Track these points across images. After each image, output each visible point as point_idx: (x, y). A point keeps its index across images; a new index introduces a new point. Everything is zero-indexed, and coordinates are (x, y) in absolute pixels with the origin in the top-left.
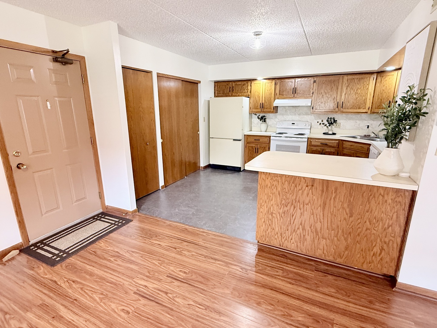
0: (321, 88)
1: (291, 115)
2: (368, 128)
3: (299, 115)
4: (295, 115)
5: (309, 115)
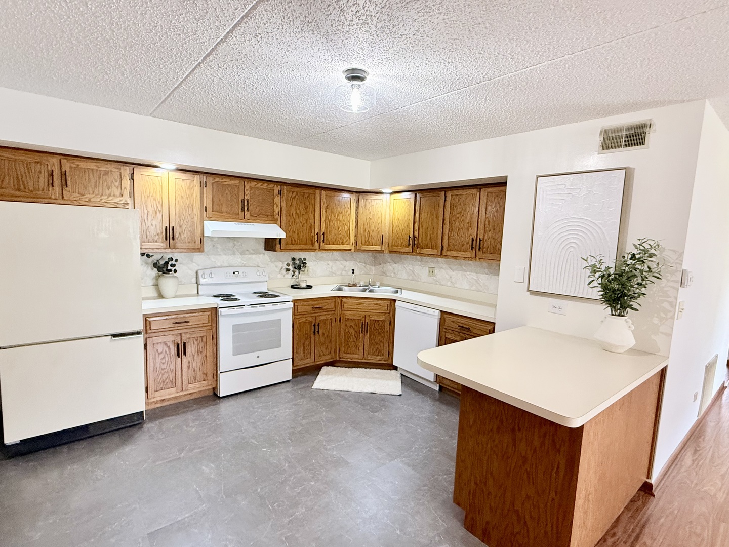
0: (291, 206)
1: (225, 254)
2: (353, 273)
3: (241, 254)
4: (234, 254)
5: (260, 254)
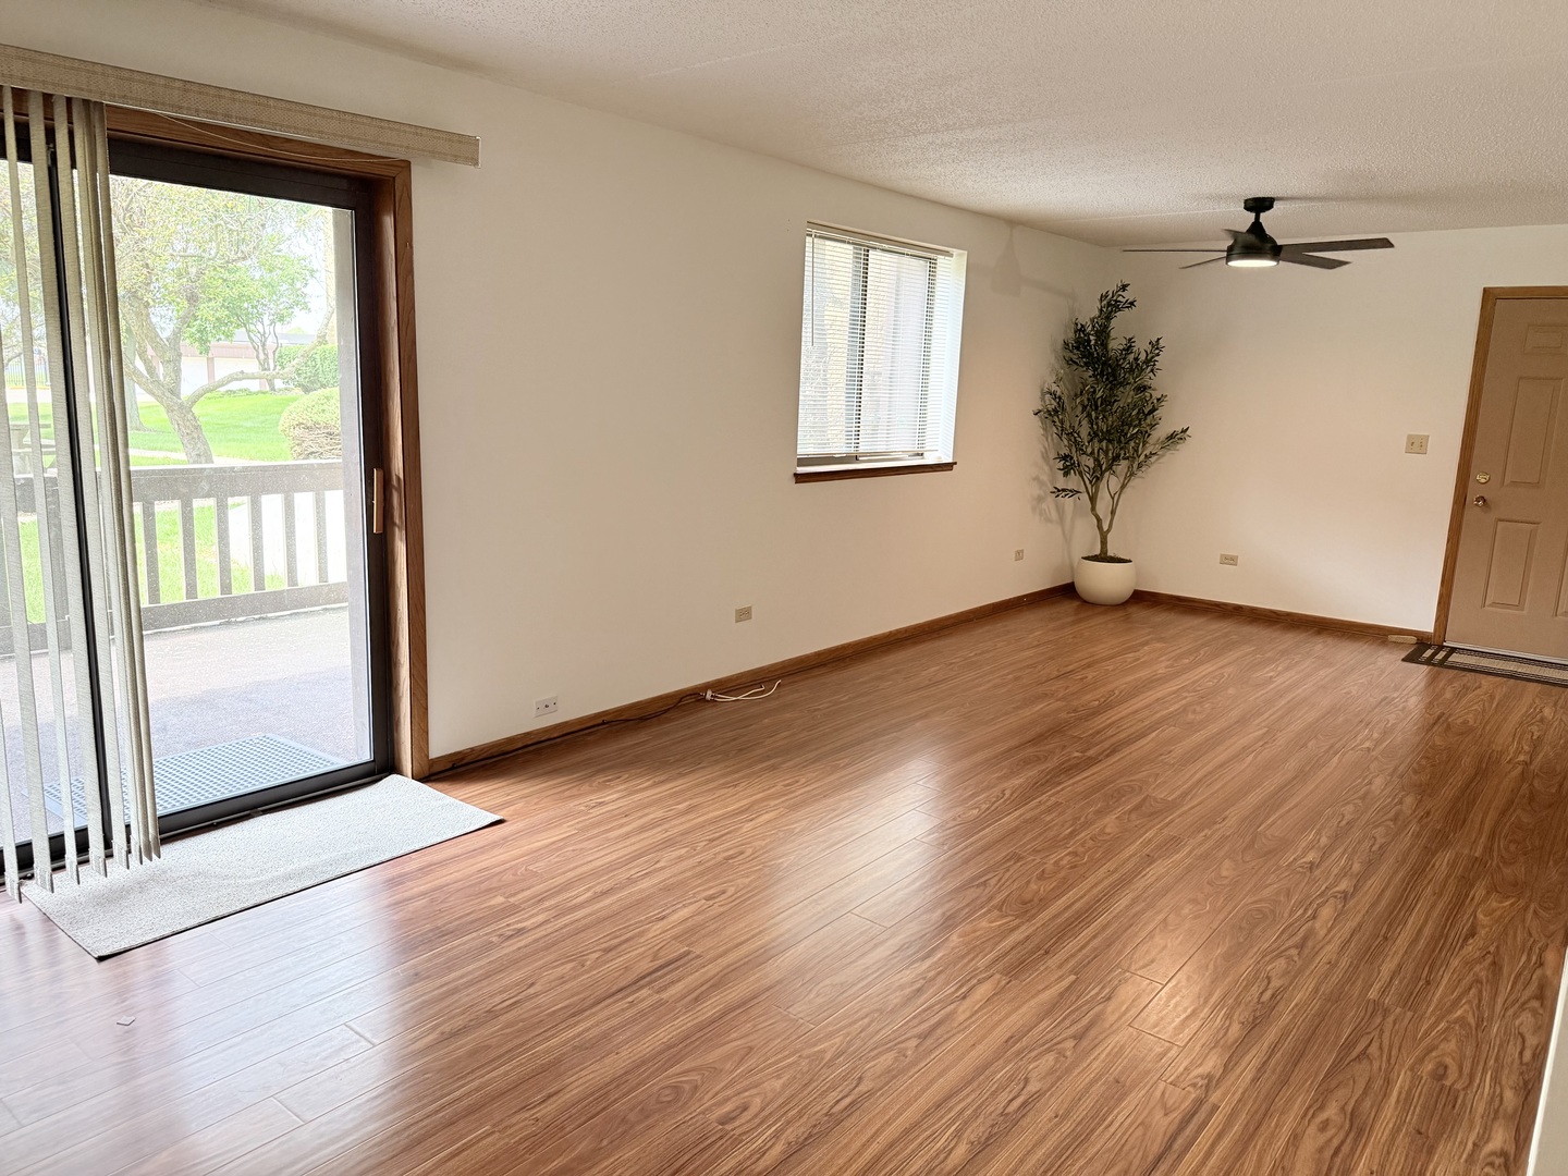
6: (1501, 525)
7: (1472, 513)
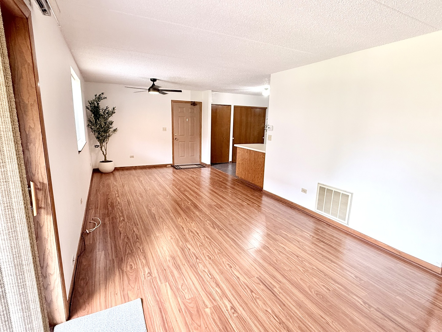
6: (180, 143)
7: (175, 141)
